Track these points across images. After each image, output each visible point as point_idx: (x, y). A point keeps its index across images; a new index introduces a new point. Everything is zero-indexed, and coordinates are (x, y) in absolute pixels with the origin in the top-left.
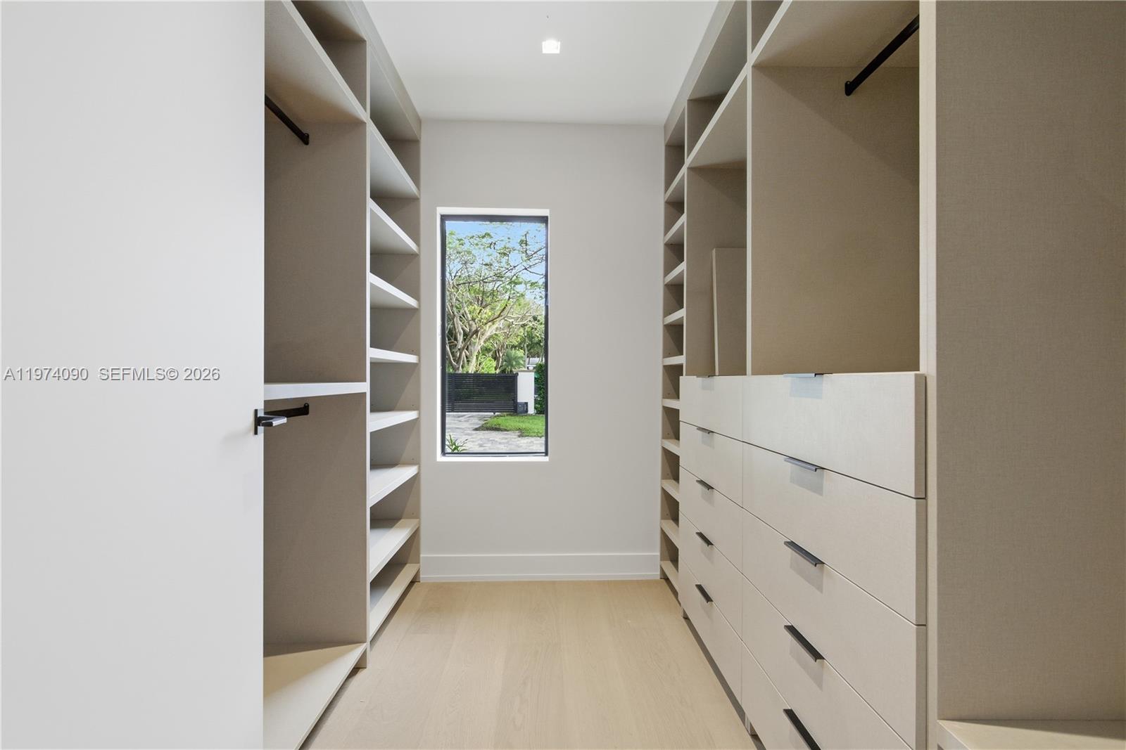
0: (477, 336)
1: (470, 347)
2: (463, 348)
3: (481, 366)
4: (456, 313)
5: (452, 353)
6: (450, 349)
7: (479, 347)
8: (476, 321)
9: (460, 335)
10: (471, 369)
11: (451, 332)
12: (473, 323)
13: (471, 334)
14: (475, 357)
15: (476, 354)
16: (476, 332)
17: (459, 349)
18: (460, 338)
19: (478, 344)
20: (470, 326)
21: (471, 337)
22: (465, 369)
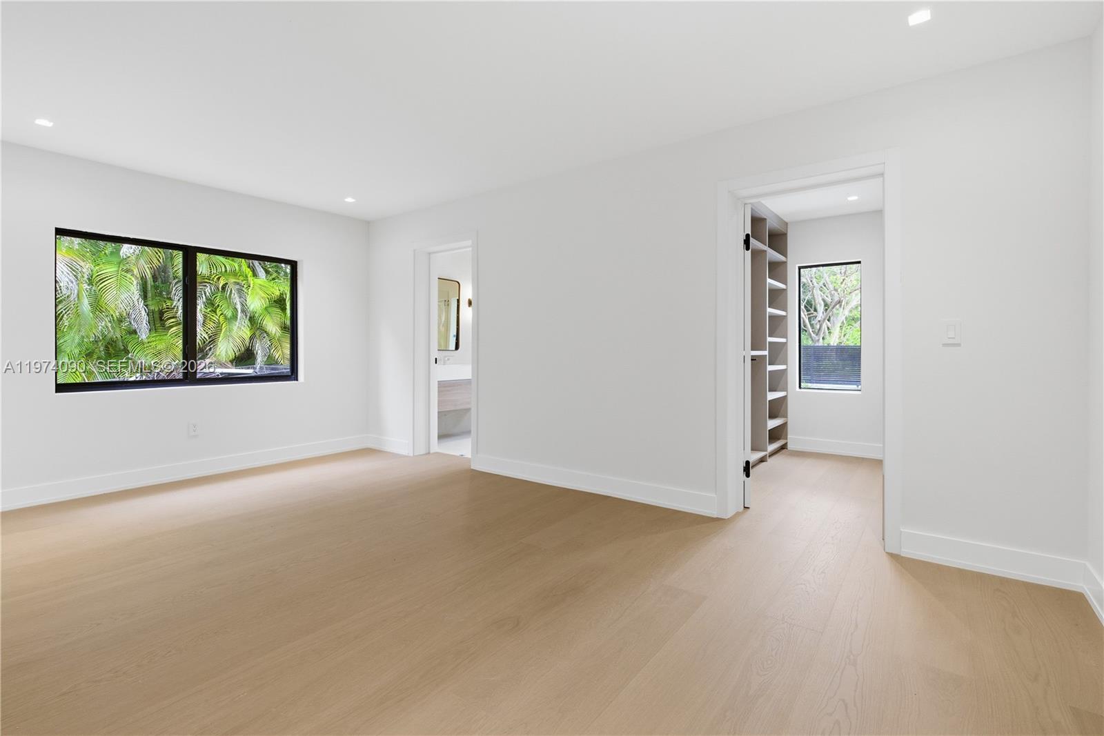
0: (841, 306)
1: (832, 318)
2: (824, 320)
3: (847, 337)
4: (815, 284)
5: (812, 325)
6: (810, 322)
7: (844, 318)
8: (839, 290)
9: (820, 305)
10: (833, 341)
11: (809, 304)
12: (836, 294)
13: (833, 304)
14: (838, 329)
15: (840, 325)
16: (840, 302)
17: (819, 321)
18: (821, 308)
19: (842, 314)
20: (832, 295)
21: (833, 308)
22: (826, 341)
